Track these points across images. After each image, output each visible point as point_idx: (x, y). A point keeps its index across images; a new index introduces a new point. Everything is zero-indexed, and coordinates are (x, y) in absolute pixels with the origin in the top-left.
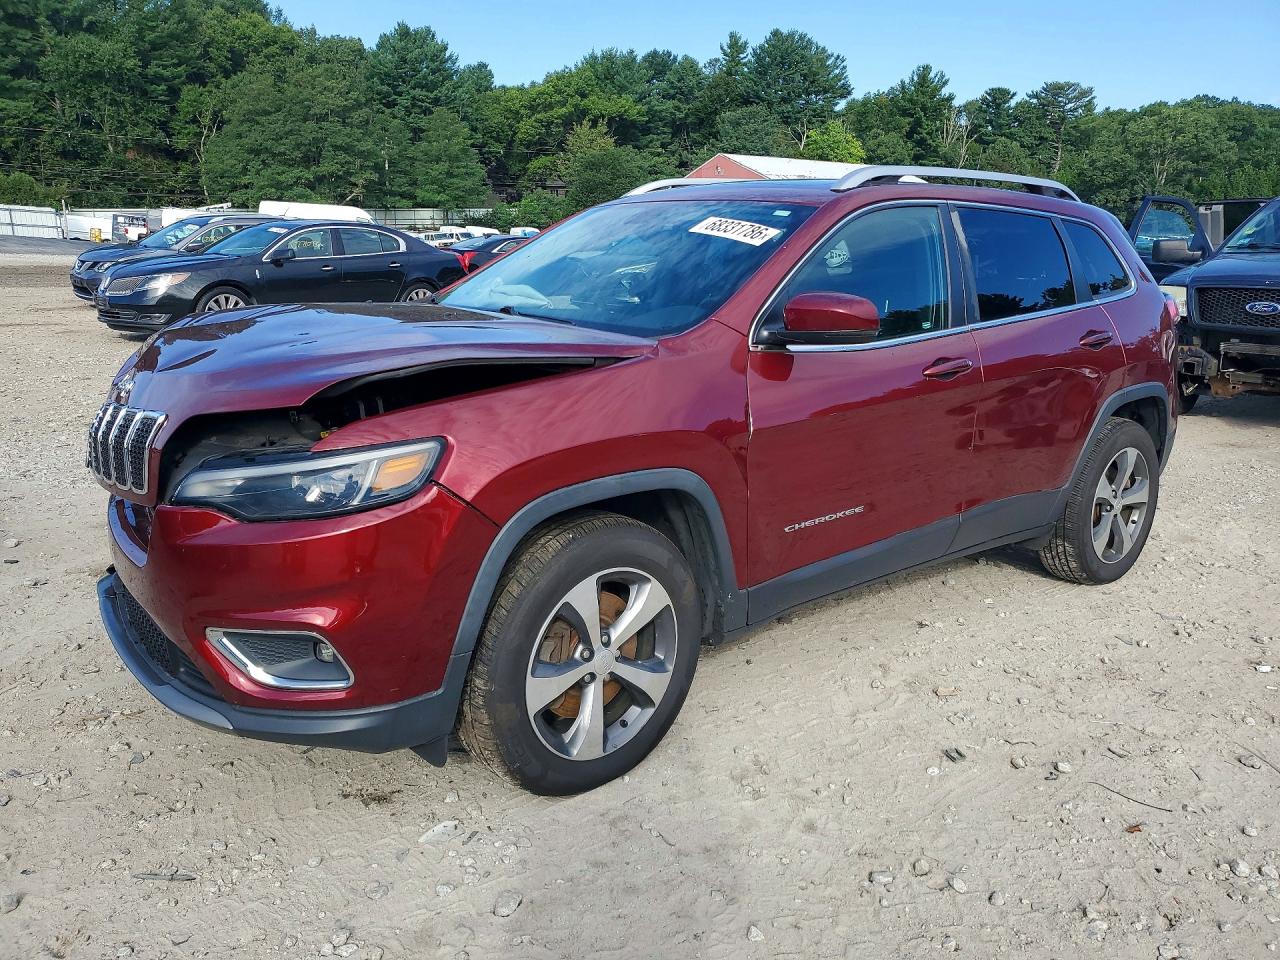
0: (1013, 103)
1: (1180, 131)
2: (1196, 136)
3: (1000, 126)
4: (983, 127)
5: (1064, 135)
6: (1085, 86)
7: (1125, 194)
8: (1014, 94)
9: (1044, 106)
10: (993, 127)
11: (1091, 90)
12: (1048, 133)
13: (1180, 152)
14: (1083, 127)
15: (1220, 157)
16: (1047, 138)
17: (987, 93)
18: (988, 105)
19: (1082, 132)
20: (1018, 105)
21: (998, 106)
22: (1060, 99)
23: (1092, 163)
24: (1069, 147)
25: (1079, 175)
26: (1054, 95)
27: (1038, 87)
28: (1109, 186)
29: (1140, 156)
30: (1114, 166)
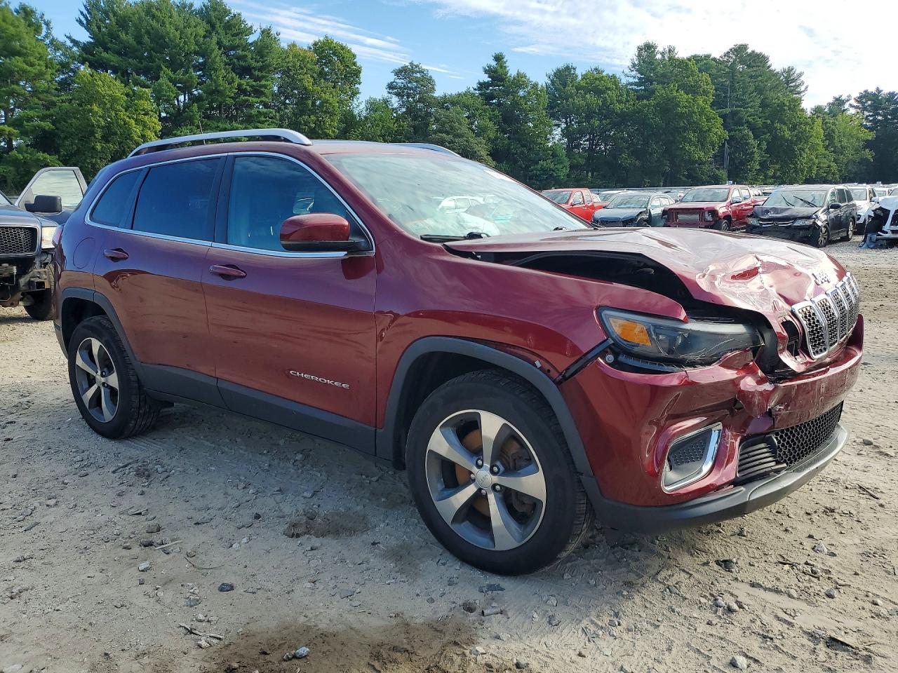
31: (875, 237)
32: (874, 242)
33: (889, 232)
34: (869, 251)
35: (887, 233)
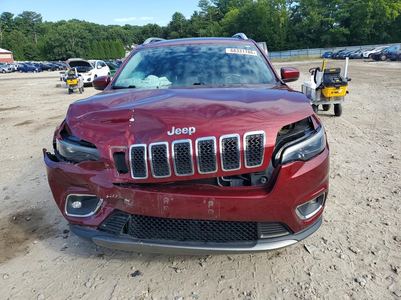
0: (14, 18)
1: (74, 30)
2: (79, 31)
3: (11, 26)
4: (4, 26)
5: (36, 29)
6: (38, 13)
7: (63, 49)
8: (13, 15)
9: (25, 19)
10: (8, 26)
11: (40, 15)
12: (29, 28)
13: (76, 36)
14: (41, 27)
15: (88, 37)
16: (30, 30)
17: (3, 14)
18: (4, 18)
19: (41, 28)
20: (16, 19)
21: (8, 19)
22: (30, 17)
23: (50, 39)
24: (38, 33)
25: (47, 43)
26: (27, 16)
27: (21, 13)
28: (57, 46)
29: (65, 37)
30: (58, 40)
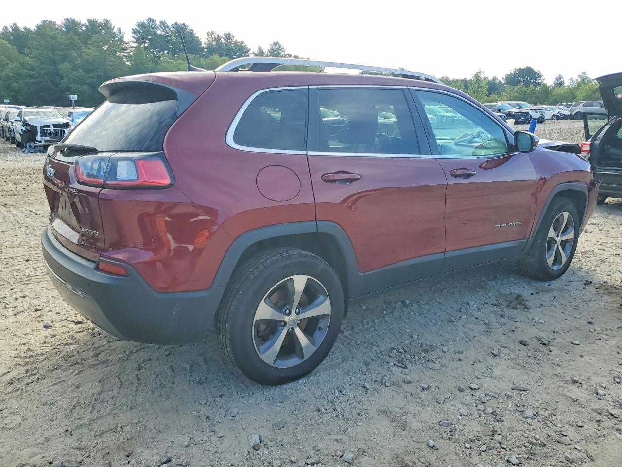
31: (33, 145)
32: (33, 148)
33: (43, 141)
34: (31, 154)
35: (41, 141)
